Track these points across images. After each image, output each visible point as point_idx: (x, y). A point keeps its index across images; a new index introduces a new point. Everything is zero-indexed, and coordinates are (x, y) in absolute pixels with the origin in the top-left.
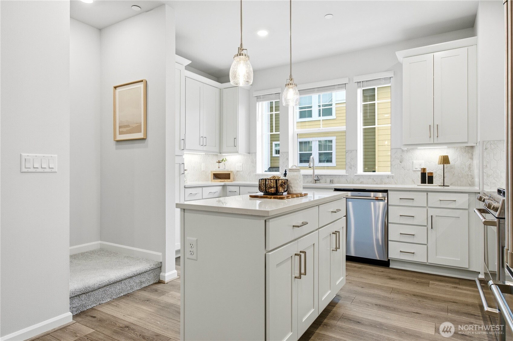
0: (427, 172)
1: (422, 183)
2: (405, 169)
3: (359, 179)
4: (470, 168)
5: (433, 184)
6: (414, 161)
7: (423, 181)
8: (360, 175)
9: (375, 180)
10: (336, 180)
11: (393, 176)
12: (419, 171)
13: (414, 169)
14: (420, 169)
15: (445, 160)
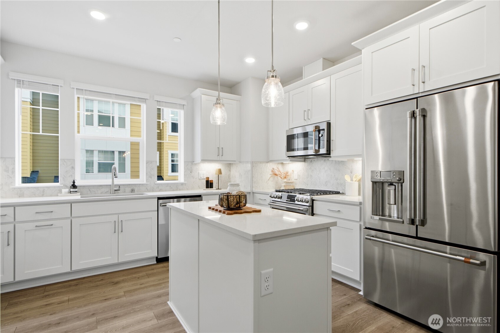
0: (210, 180)
1: (206, 188)
2: (193, 178)
3: (158, 187)
4: (229, 177)
5: (213, 188)
6: (200, 172)
7: (207, 187)
8: (159, 184)
9: (172, 187)
10: (136, 189)
11: (185, 183)
12: (205, 179)
13: (200, 178)
14: (205, 178)
15: (220, 172)
